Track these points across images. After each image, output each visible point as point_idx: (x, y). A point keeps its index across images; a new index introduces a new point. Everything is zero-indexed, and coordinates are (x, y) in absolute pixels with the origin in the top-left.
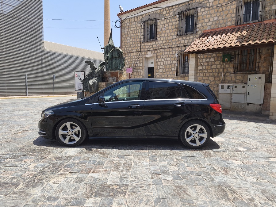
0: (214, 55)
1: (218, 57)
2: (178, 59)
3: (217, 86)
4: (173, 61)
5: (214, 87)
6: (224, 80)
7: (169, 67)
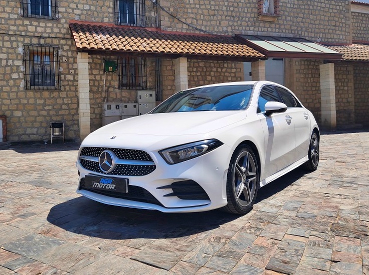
0: (90, 60)
1: (96, 64)
2: (25, 58)
3: (99, 107)
4: (13, 60)
5: (94, 108)
6: (107, 98)
7: (5, 71)
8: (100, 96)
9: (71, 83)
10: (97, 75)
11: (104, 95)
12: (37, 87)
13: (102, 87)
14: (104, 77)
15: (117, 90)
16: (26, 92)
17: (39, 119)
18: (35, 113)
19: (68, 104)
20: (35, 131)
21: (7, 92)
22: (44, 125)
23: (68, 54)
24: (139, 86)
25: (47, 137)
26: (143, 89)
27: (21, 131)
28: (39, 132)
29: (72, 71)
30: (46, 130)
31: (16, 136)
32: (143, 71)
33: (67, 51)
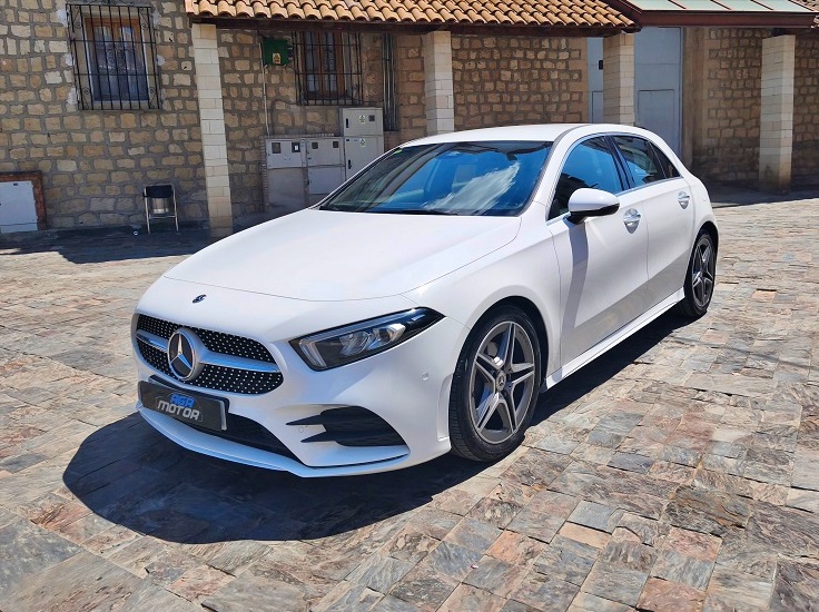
0: (228, 38)
1: (241, 46)
2: (73, 36)
3: (254, 147)
4: (47, 41)
5: (243, 151)
6: (272, 125)
7: (30, 66)
8: (255, 122)
9: (186, 93)
10: (246, 72)
11: (265, 118)
12: (107, 104)
13: (260, 101)
14: (262, 78)
15: (294, 108)
16: (82, 117)
17: (117, 177)
18: (107, 164)
19: (181, 143)
20: (109, 205)
21: (38, 117)
22: (130, 190)
23: (174, 23)
24: (345, 95)
25: (139, 217)
26: (354, 105)
27: (78, 206)
28: (119, 207)
29: (187, 65)
30: (134, 202)
31: (68, 216)
32: (353, 63)
33: (172, 15)
